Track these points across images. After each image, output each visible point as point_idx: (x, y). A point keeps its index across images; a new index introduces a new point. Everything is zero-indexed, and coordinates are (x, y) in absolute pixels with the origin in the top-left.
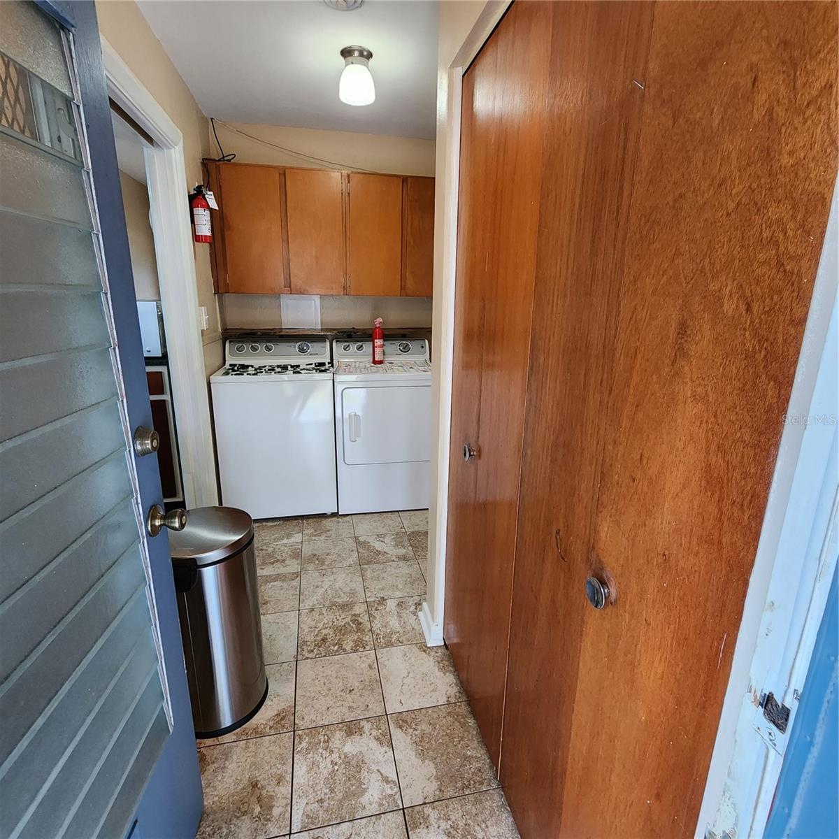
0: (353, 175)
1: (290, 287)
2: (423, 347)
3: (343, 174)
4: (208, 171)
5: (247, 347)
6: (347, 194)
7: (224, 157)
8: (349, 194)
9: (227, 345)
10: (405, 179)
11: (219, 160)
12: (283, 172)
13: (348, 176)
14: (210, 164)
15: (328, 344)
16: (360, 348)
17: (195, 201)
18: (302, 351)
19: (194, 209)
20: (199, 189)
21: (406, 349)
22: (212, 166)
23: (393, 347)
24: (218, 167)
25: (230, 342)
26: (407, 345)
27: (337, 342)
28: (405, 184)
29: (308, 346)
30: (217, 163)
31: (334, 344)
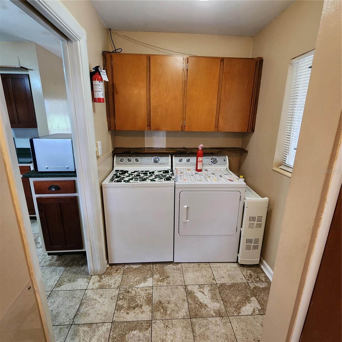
0: (190, 58)
1: (150, 126)
2: (225, 161)
3: (185, 58)
4: (105, 59)
5: (125, 159)
6: (186, 70)
7: (115, 50)
8: (187, 70)
9: (115, 158)
10: (222, 60)
11: (113, 52)
12: (149, 57)
13: (188, 59)
14: (107, 55)
15: (170, 158)
16: (188, 161)
17: (94, 76)
18: (156, 162)
19: (93, 81)
20: (97, 68)
21: (214, 162)
22: (108, 56)
23: (207, 160)
24: (111, 56)
25: (117, 156)
26: (216, 159)
27: (175, 156)
28: (222, 62)
29: (159, 159)
30: (111, 54)
31: (174, 158)
